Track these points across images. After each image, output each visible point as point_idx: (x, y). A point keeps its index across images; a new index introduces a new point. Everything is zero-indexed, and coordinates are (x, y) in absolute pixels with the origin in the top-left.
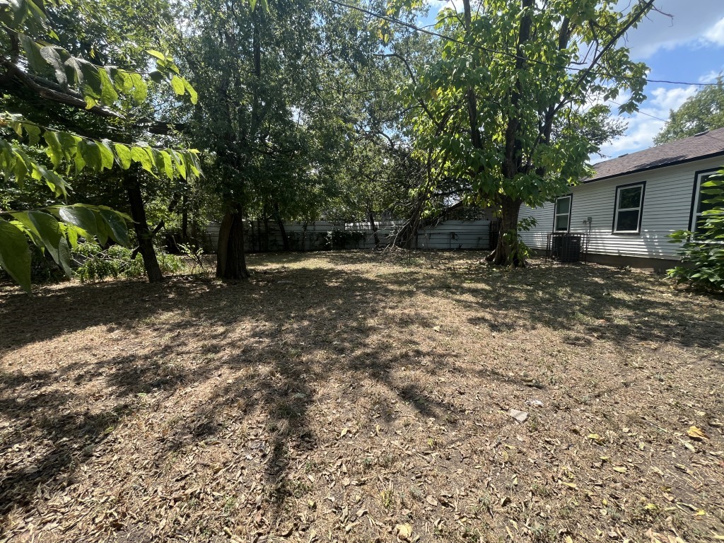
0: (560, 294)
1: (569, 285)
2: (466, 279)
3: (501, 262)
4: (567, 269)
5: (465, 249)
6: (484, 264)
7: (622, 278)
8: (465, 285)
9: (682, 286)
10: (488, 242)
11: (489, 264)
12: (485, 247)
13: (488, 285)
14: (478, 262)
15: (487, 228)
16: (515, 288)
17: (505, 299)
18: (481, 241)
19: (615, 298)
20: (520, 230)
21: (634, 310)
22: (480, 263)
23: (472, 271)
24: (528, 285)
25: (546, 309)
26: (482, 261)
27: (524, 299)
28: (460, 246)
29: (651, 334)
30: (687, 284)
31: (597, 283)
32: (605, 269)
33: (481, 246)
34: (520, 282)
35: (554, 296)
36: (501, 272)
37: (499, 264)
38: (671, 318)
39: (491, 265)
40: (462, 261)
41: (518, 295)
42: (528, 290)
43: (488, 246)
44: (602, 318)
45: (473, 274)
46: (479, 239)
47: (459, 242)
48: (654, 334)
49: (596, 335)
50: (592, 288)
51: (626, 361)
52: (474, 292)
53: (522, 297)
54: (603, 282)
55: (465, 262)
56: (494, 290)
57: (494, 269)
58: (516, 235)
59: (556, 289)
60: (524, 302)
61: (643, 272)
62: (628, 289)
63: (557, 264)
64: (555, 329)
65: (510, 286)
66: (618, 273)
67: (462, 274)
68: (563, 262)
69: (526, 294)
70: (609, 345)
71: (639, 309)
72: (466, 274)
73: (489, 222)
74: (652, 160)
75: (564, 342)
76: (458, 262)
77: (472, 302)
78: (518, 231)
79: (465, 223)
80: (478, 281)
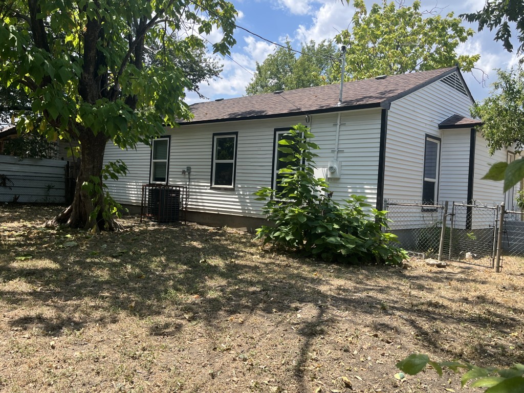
0: (153, 266)
1: (164, 254)
2: (18, 255)
3: (80, 224)
4: (165, 232)
5: (25, 204)
6: (52, 228)
7: (220, 240)
8: (15, 264)
9: (268, 246)
10: (63, 193)
11: (61, 228)
12: (58, 200)
13: (55, 261)
14: (44, 225)
15: (62, 171)
16: (95, 263)
17: (79, 281)
18: (52, 192)
19: (211, 266)
20: (106, 178)
21: (227, 278)
22: (47, 227)
23: (31, 239)
24: (114, 257)
25: (134, 290)
26: (50, 222)
27: (107, 277)
28: (16, 199)
29: (239, 304)
30: (271, 243)
31: (195, 247)
32: (205, 230)
33: (51, 199)
34: (104, 253)
35: (146, 269)
36: (78, 239)
37: (76, 227)
38: (258, 282)
39: (64, 229)
40: (15, 224)
41: (99, 272)
42: (114, 265)
43: (63, 200)
44: (196, 293)
45: (32, 245)
46: (49, 188)
47: (15, 191)
48: (242, 305)
49: (187, 316)
50: (189, 255)
51: (215, 344)
52: (29, 275)
53: (103, 274)
54: (200, 247)
55: (21, 224)
56: (64, 269)
57: (69, 236)
58: (101, 185)
59: (149, 260)
60: (107, 282)
61: (239, 232)
62: (224, 253)
63: (153, 225)
64: (142, 317)
65: (88, 260)
66: (216, 234)
67: (14, 245)
68: (160, 222)
69: (111, 270)
70: (199, 327)
71: (231, 277)
72: (20, 245)
73: (64, 163)
74: (243, 110)
75: (151, 334)
76: (10, 225)
77: (23, 293)
78: (103, 179)
79: (26, 161)
80: (39, 256)
